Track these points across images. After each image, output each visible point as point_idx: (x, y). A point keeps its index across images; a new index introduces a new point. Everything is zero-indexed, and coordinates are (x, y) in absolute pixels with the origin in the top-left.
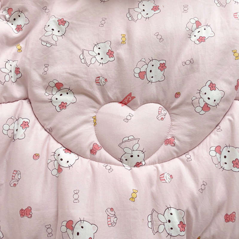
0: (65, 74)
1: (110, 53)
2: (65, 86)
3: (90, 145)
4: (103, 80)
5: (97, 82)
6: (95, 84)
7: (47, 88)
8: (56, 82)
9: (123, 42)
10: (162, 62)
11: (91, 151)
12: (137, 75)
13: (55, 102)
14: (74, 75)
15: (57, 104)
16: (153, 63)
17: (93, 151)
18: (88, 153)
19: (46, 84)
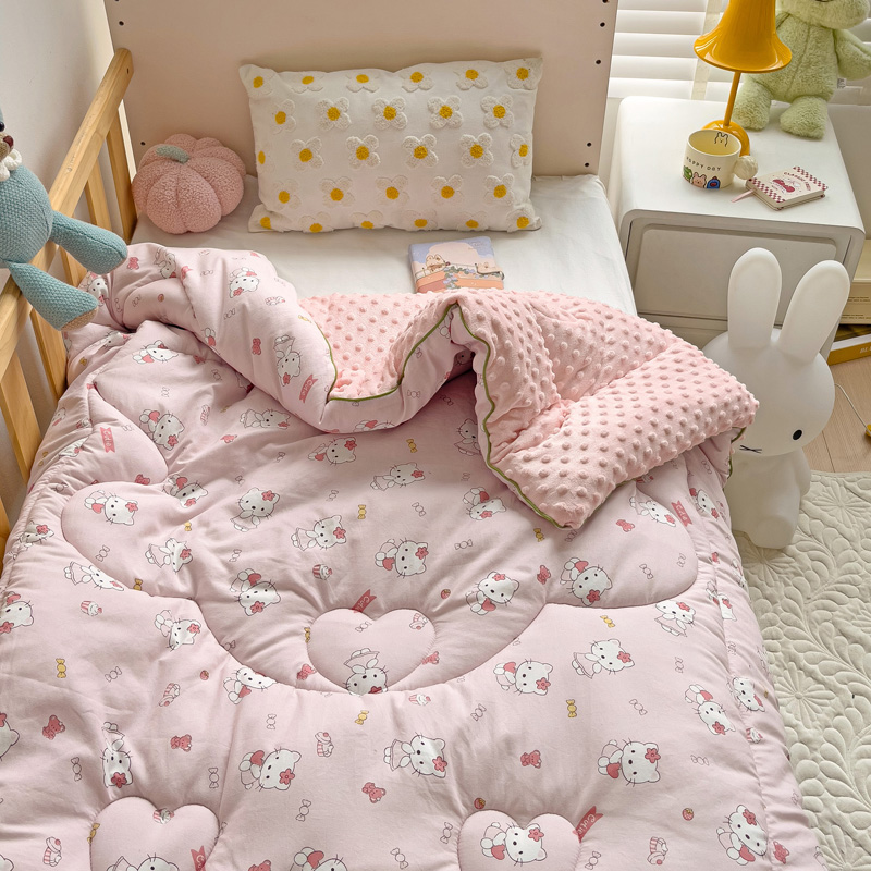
0: (266, 561)
1: (340, 533)
2: (263, 579)
3: (298, 665)
4: (325, 571)
5: (316, 573)
6: (312, 577)
7: (235, 581)
8: (250, 572)
9: (362, 517)
10: (422, 546)
11: (299, 674)
12: (380, 563)
13: (246, 601)
14: (279, 561)
15: (248, 606)
16: (408, 545)
17: (301, 675)
18: (293, 677)
19: (234, 576)
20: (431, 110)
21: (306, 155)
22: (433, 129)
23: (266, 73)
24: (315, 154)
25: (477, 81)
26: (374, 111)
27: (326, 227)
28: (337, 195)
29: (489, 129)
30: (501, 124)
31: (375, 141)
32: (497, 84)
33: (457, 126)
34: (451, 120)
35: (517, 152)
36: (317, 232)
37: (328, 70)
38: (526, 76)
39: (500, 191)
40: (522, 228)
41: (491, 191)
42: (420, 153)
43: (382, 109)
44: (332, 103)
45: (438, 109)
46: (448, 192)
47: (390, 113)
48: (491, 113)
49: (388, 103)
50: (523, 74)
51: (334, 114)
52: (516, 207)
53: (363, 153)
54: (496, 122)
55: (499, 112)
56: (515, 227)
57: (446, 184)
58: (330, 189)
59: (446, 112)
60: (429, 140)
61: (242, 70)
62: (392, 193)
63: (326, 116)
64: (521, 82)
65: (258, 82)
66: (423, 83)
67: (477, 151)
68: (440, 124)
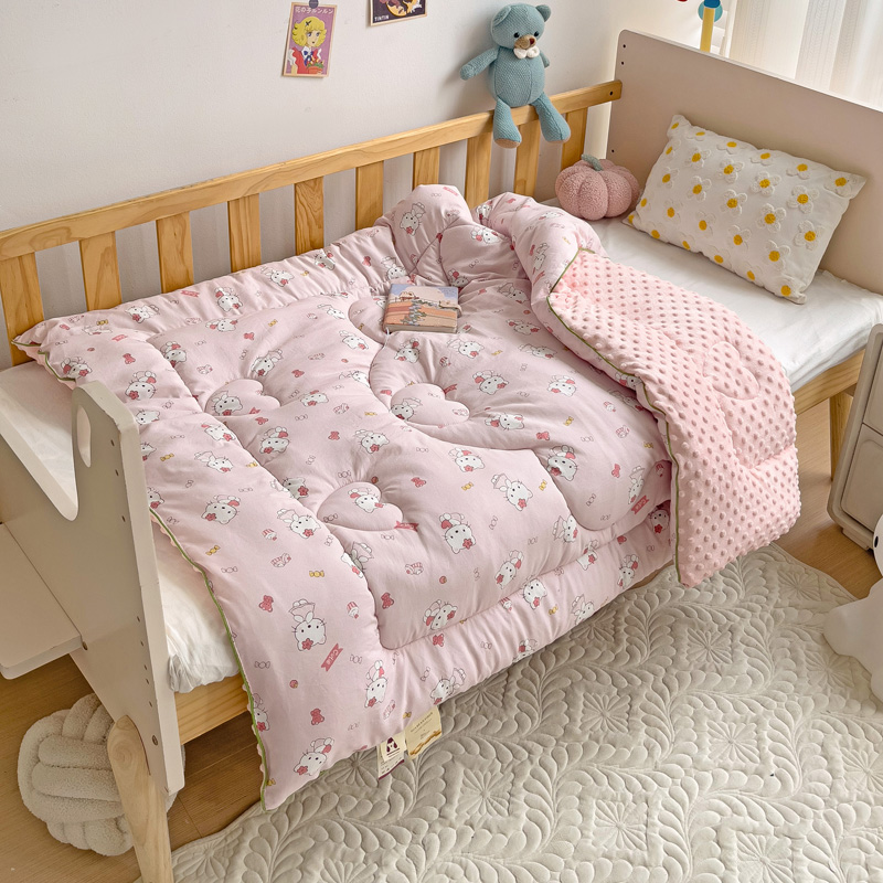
20: (756, 178)
21: (667, 178)
22: (750, 192)
23: (684, 123)
24: (672, 179)
25: (802, 173)
26: (721, 165)
27: (662, 238)
28: (671, 212)
29: (788, 207)
30: (799, 208)
31: (708, 184)
32: (817, 180)
33: (766, 196)
34: (764, 190)
35: (803, 235)
36: (655, 238)
37: (720, 133)
38: (841, 184)
39: (774, 256)
40: (784, 296)
41: (768, 253)
42: (732, 203)
43: (726, 165)
44: (700, 151)
45: (761, 179)
46: (738, 240)
47: (728, 170)
48: (796, 197)
49: (733, 162)
50: (841, 182)
51: (697, 158)
52: (783, 275)
53: (697, 189)
54: (796, 204)
55: (803, 199)
56: (779, 292)
57: (740, 232)
58: (669, 207)
59: (765, 184)
60: (743, 198)
61: (675, 117)
62: (703, 225)
63: (691, 157)
64: (835, 186)
65: (676, 125)
66: (765, 161)
67: (770, 219)
68: (756, 189)
